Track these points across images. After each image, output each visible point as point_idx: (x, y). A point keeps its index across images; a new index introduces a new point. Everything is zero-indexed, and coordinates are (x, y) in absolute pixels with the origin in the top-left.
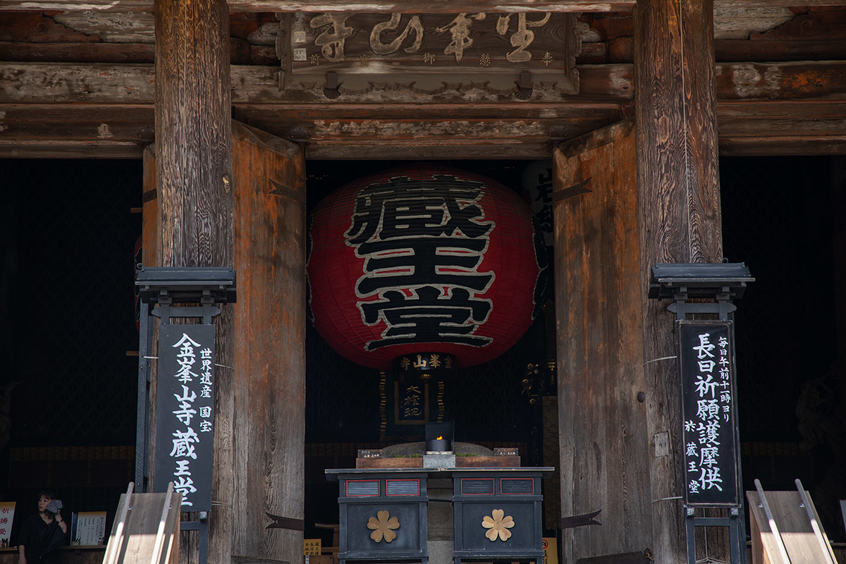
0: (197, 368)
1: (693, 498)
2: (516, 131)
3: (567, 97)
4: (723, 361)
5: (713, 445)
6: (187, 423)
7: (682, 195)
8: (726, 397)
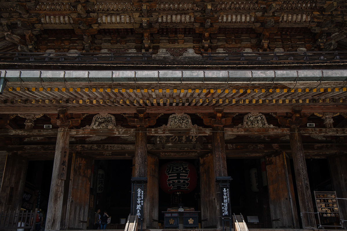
0: (141, 194)
1: (223, 216)
2: (193, 154)
3: (201, 149)
4: (228, 193)
5: (227, 207)
6: (139, 203)
7: (220, 165)
8: (228, 199)
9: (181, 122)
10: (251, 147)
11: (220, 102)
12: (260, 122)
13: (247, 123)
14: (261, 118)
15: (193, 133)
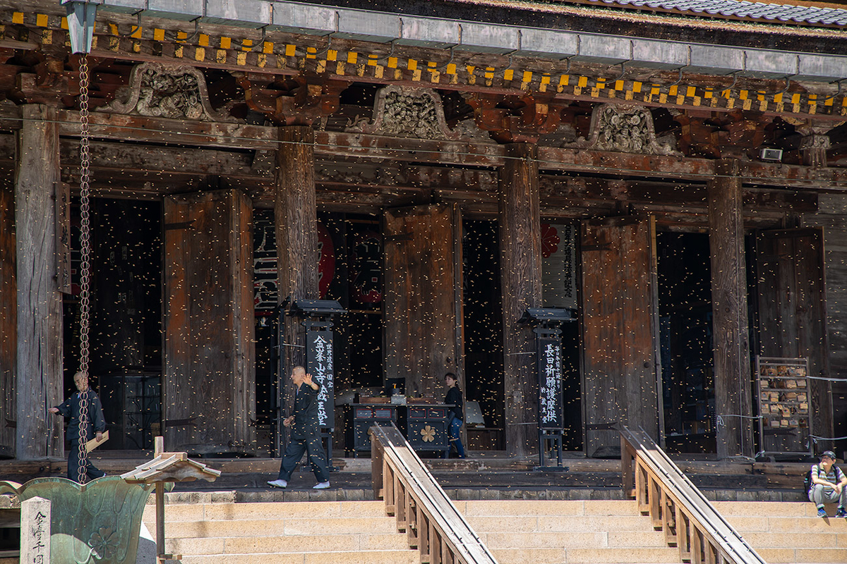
0: (325, 353)
1: (545, 425)
2: (368, 200)
4: (558, 358)
5: (553, 399)
6: (322, 382)
8: (558, 376)
9: (414, 114)
10: (547, 186)
11: (592, 93)
12: (636, 134)
13: (600, 133)
14: (641, 119)
15: (450, 158)
